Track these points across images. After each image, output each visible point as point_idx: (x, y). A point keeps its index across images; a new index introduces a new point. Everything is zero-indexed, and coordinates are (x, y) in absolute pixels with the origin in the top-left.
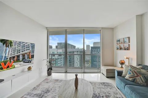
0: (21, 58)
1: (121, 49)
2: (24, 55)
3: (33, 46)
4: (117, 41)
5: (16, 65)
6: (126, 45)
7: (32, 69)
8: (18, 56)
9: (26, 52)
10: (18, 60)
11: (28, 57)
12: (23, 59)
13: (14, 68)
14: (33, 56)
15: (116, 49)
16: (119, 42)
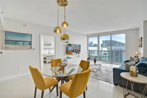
0: (75, 51)
2: (76, 50)
3: (80, 46)
4: (139, 40)
5: (73, 53)
7: (80, 56)
8: (74, 50)
9: (76, 48)
10: (74, 52)
11: (78, 51)
12: (76, 51)
13: (72, 54)
14: (80, 51)
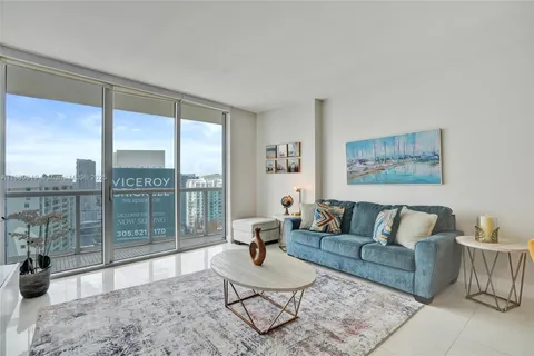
1: (278, 170)
4: (268, 150)
6: (293, 162)
15: (265, 169)
16: (273, 154)
